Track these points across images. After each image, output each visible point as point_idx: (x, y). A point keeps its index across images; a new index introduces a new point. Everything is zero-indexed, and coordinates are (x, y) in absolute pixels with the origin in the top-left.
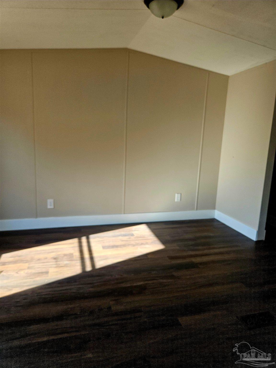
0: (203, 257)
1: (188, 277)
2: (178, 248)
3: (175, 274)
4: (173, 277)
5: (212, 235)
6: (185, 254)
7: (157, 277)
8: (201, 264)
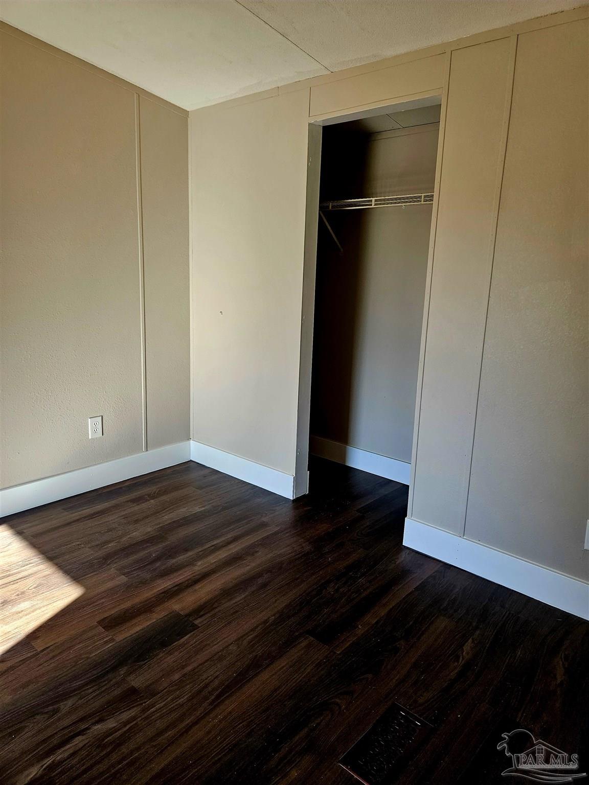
0: (197, 587)
1: (176, 676)
2: (123, 579)
3: (138, 681)
4: (131, 695)
5: (197, 509)
6: (147, 594)
7: (82, 720)
8: (199, 611)
